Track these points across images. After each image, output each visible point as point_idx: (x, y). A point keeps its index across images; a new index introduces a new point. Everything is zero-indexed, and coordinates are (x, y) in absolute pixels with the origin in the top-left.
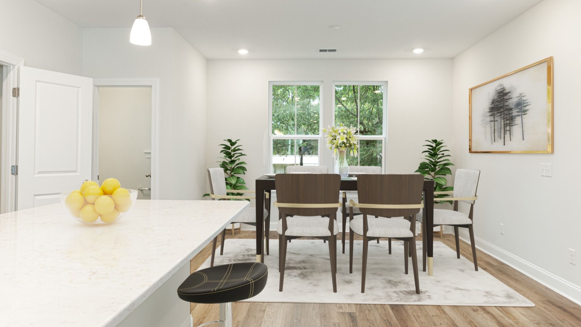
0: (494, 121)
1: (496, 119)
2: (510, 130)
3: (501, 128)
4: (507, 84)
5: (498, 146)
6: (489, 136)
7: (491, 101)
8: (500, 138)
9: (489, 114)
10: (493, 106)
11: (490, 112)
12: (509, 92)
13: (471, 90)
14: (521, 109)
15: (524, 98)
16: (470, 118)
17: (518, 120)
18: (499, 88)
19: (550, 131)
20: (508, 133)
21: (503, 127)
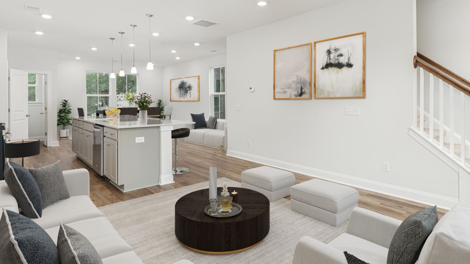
0: (180, 91)
1: (181, 91)
2: (186, 94)
3: (183, 94)
4: (185, 80)
5: (182, 99)
6: (178, 96)
7: (179, 85)
8: (183, 97)
9: (178, 89)
10: (180, 86)
11: (179, 88)
12: (186, 83)
13: (171, 80)
14: (190, 88)
15: (191, 85)
16: (171, 89)
17: (189, 92)
18: (182, 81)
19: (199, 94)
20: (185, 95)
21: (183, 93)
